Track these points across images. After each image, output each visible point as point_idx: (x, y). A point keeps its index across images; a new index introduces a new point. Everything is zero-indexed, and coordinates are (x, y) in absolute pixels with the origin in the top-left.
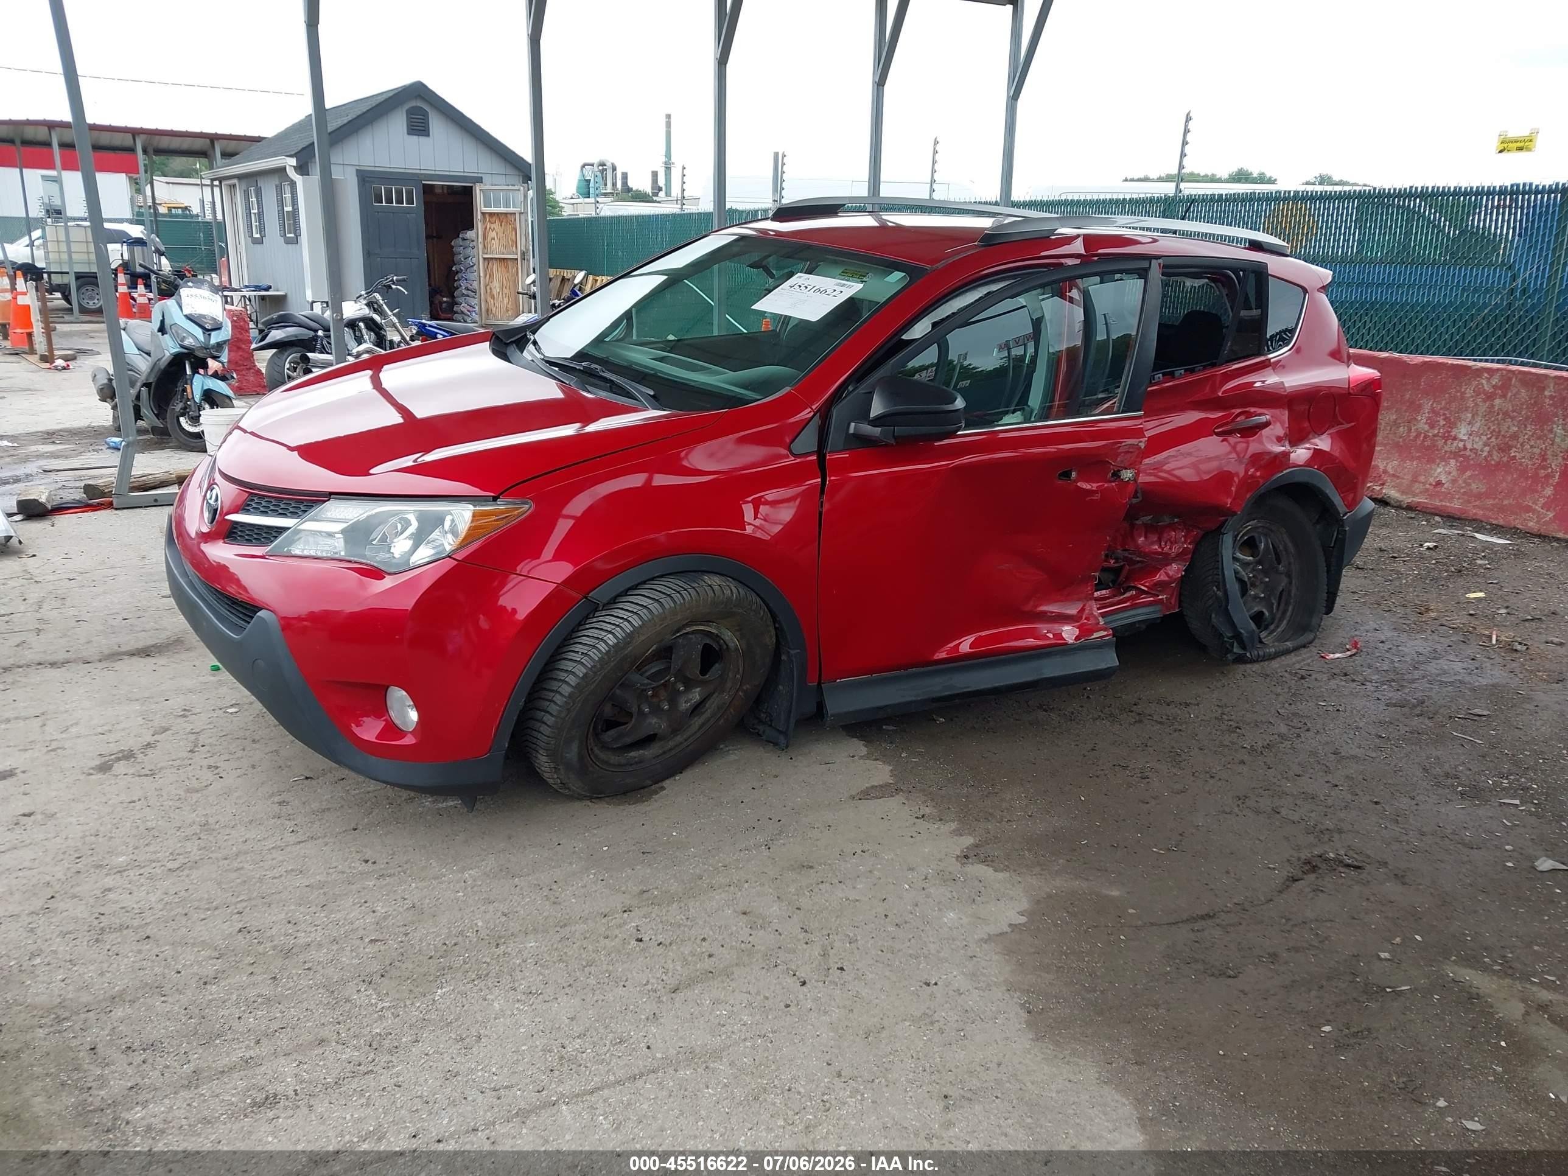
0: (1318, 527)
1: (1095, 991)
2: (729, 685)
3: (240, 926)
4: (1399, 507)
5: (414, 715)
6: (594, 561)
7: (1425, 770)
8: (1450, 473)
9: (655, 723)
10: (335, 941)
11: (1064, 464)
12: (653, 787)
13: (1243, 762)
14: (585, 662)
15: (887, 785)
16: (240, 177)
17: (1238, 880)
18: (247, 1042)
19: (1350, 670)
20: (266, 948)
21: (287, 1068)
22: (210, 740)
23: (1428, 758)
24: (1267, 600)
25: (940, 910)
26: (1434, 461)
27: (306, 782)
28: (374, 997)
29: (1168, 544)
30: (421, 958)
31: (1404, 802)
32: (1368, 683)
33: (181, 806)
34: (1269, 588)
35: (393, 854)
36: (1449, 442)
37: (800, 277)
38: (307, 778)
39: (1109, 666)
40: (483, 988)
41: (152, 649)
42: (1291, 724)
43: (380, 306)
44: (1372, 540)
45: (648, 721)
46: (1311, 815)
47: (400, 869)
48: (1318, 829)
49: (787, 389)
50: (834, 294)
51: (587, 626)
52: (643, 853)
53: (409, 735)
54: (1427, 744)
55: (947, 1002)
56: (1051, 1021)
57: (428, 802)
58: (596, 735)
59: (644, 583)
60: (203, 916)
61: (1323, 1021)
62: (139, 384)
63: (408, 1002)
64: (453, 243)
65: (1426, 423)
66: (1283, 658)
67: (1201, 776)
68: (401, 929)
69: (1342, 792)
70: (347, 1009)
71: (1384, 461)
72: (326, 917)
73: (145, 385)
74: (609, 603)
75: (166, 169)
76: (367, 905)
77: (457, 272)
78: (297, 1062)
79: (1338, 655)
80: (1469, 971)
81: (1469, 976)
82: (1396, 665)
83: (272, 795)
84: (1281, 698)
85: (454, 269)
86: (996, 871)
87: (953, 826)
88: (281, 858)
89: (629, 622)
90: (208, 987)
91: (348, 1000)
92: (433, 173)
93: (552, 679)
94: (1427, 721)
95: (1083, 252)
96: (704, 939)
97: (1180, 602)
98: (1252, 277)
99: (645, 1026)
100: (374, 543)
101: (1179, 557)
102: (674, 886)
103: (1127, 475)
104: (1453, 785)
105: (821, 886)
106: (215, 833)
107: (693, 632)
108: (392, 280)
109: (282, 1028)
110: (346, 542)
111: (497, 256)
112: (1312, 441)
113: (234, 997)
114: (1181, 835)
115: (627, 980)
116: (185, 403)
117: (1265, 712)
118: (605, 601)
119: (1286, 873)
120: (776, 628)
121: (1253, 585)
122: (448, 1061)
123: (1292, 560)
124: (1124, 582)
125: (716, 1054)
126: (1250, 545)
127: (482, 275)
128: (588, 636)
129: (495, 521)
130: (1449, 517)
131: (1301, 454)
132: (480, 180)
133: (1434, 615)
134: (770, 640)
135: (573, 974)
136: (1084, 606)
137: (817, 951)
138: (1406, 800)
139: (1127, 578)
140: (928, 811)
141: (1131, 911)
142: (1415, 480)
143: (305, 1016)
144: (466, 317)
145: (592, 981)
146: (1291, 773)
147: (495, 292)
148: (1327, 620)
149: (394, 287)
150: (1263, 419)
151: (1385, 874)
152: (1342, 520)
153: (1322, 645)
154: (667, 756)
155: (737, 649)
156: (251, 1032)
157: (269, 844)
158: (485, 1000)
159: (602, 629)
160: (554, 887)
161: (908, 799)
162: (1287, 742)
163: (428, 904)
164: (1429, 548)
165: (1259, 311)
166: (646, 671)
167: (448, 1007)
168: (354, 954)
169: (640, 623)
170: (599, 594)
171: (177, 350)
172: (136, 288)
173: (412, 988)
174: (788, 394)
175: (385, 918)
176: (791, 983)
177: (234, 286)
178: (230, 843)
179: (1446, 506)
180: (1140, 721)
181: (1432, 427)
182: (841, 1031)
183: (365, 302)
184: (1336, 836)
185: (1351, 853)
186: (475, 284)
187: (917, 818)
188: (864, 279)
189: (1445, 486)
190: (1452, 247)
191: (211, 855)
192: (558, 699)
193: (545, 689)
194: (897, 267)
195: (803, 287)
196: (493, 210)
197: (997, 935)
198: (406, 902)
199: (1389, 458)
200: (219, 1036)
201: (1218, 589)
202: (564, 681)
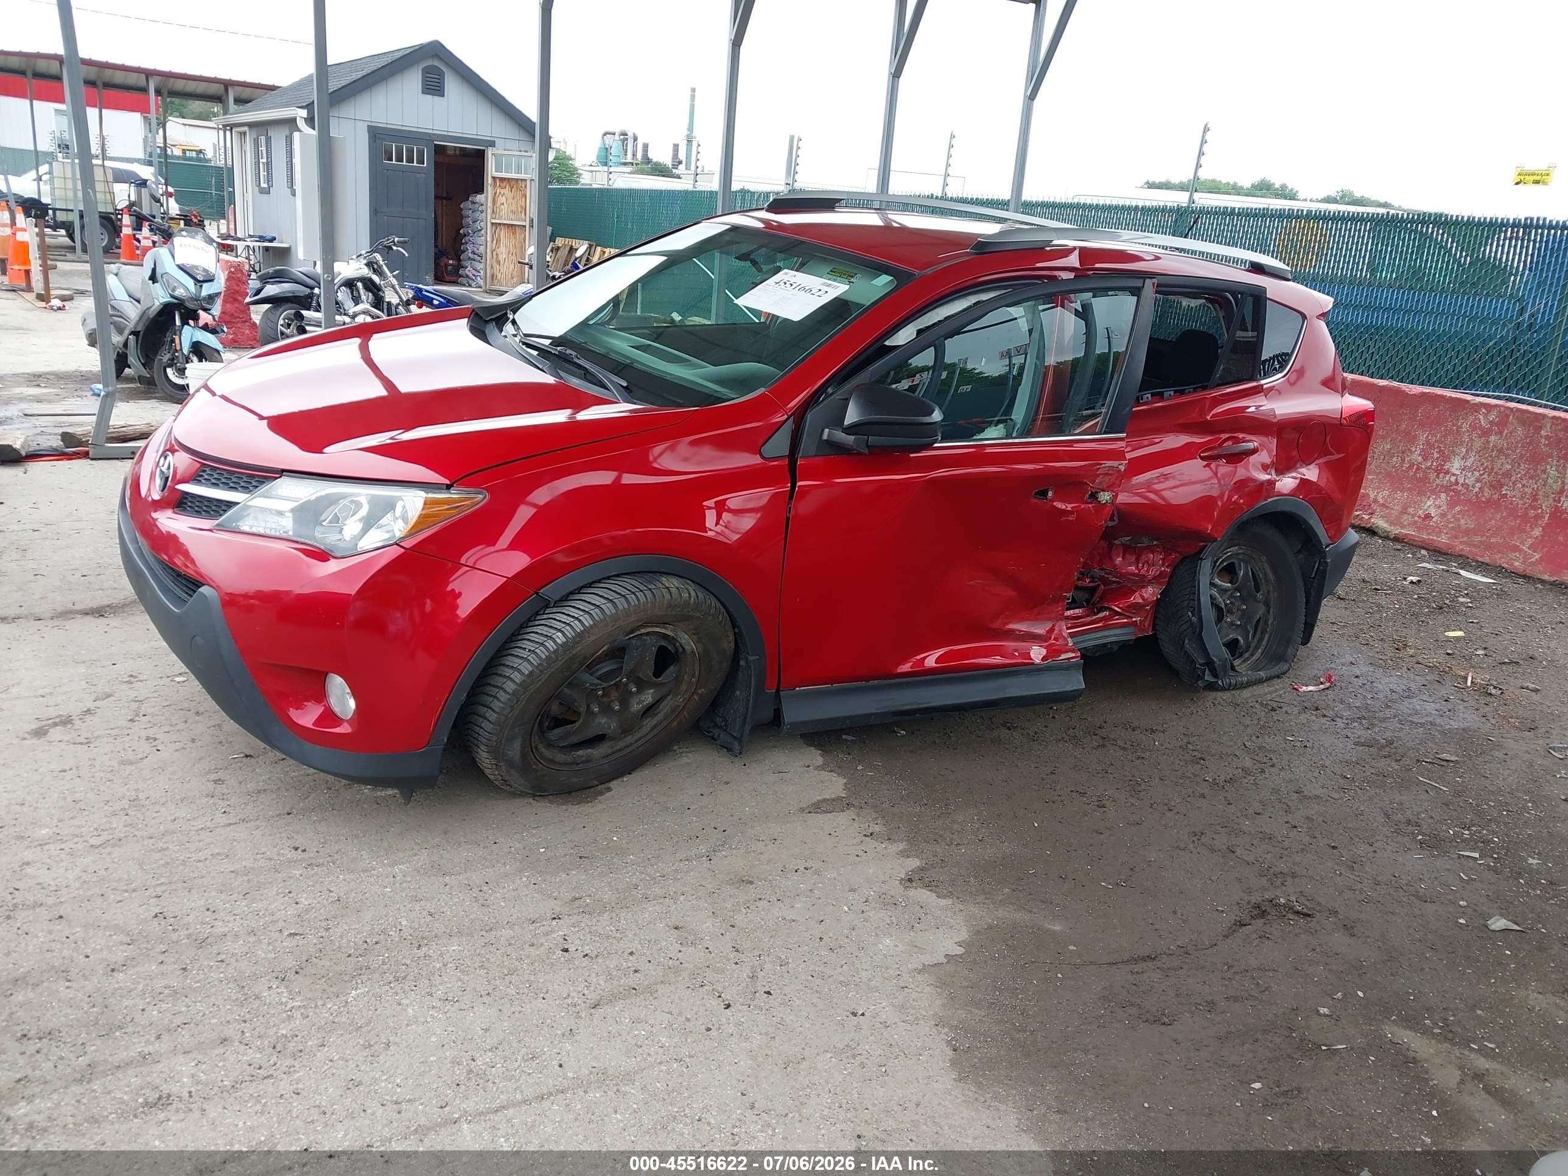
0: (1300, 556)
1: (1025, 1031)
2: (684, 687)
3: (157, 911)
4: (1386, 538)
5: (352, 704)
6: (555, 553)
7: (1387, 815)
8: (1440, 507)
9: (604, 723)
10: (253, 932)
11: (1040, 484)
12: (599, 788)
13: (1203, 796)
14: (532, 660)
15: (840, 799)
16: (251, 125)
17: (1185, 921)
18: (148, 1037)
19: (1321, 704)
20: (180, 936)
21: (185, 1067)
22: (153, 710)
23: (1391, 803)
24: (1243, 628)
25: (877, 935)
26: (1425, 495)
27: (245, 760)
28: (285, 995)
29: (1146, 565)
30: (340, 954)
31: (1362, 848)
32: (1338, 720)
33: (113, 778)
34: (1245, 616)
35: (324, 843)
36: (1441, 475)
37: (786, 274)
38: (247, 756)
39: (1075, 688)
40: (399, 991)
41: (107, 609)
42: (1256, 757)
43: (380, 267)
44: (1355, 571)
45: (597, 721)
46: (1266, 856)
47: (329, 859)
48: (1272, 871)
49: (762, 390)
50: (819, 294)
51: (537, 623)
52: (581, 857)
53: (345, 724)
54: (1391, 788)
55: (872, 1034)
56: (976, 1060)
57: (367, 790)
58: (542, 732)
59: (599, 581)
60: (119, 898)
61: (1254, 1077)
62: (127, 332)
63: (320, 1003)
64: (462, 206)
65: (1419, 455)
66: (1255, 687)
67: (1159, 808)
68: (324, 924)
69: (1300, 834)
70: (255, 1007)
71: (1373, 489)
72: (247, 906)
73: (132, 333)
74: (561, 600)
75: (185, 110)
76: (291, 895)
77: (465, 235)
78: (196, 1062)
79: (1311, 688)
80: (1409, 1033)
81: (1407, 1037)
82: (1369, 702)
83: (209, 772)
84: (1249, 731)
85: (461, 232)
86: (938, 897)
87: (902, 846)
88: (209, 840)
89: (580, 621)
90: (115, 974)
91: (257, 997)
92: (446, 133)
93: (497, 674)
94: (1393, 764)
95: (1077, 265)
96: (631, 953)
97: (1154, 625)
98: (1250, 300)
99: (560, 1042)
100: (324, 523)
101: (1156, 579)
102: (608, 895)
103: (1105, 497)
104: (1413, 833)
105: (758, 904)
106: (144, 810)
107: (648, 634)
108: (393, 241)
109: (185, 1024)
110: (295, 521)
111: (505, 222)
112: (1300, 470)
113: (141, 987)
114: (1132, 869)
115: (547, 993)
116: (173, 354)
117: (1231, 743)
118: (557, 598)
119: (1234, 917)
120: (735, 634)
121: (1230, 612)
122: (352, 1069)
123: (1271, 587)
124: (1098, 602)
125: (628, 1077)
126: (1229, 571)
127: (488, 239)
128: (537, 633)
129: (447, 509)
130: (1435, 551)
131: (1287, 483)
132: (492, 144)
133: (1411, 652)
134: (728, 645)
135: (493, 982)
136: (1054, 626)
137: (746, 972)
138: (1363, 847)
139: (1101, 598)
140: (877, 829)
141: (1072, 948)
142: (1404, 511)
143: (211, 1012)
144: (471, 282)
145: (512, 991)
146: (1251, 811)
147: (501, 258)
148: (1303, 651)
149: (395, 248)
150: (1251, 445)
151: (1335, 924)
152: (1324, 552)
153: (1296, 676)
154: (617, 756)
155: (693, 652)
156: (153, 1026)
157: (199, 824)
158: (400, 1004)
159: (551, 627)
160: (485, 888)
161: (858, 815)
162: (1250, 777)
163: (354, 898)
164: (1412, 582)
165: (1255, 334)
166: (597, 670)
167: (361, 1011)
168: (271, 947)
169: (592, 623)
170: (550, 591)
171: (168, 299)
172: (141, 230)
173: (326, 987)
174: (763, 395)
175: (307, 911)
176: (716, 1005)
177: (239, 235)
178: (158, 821)
179: (1433, 540)
180: (1104, 746)
181: (1425, 459)
182: (760, 1059)
183: (365, 262)
184: (1289, 880)
185: (1302, 900)
186: (482, 249)
187: (865, 835)
188: (852, 280)
189: (1434, 520)
190: (1462, 276)
191: (136, 833)
192: (502, 696)
193: (489, 684)
194: (886, 270)
195: (788, 285)
196: (504, 175)
197: (932, 966)
198: (331, 894)
199: (1381, 488)
200: (120, 1028)
201: (1193, 615)
202: (509, 678)
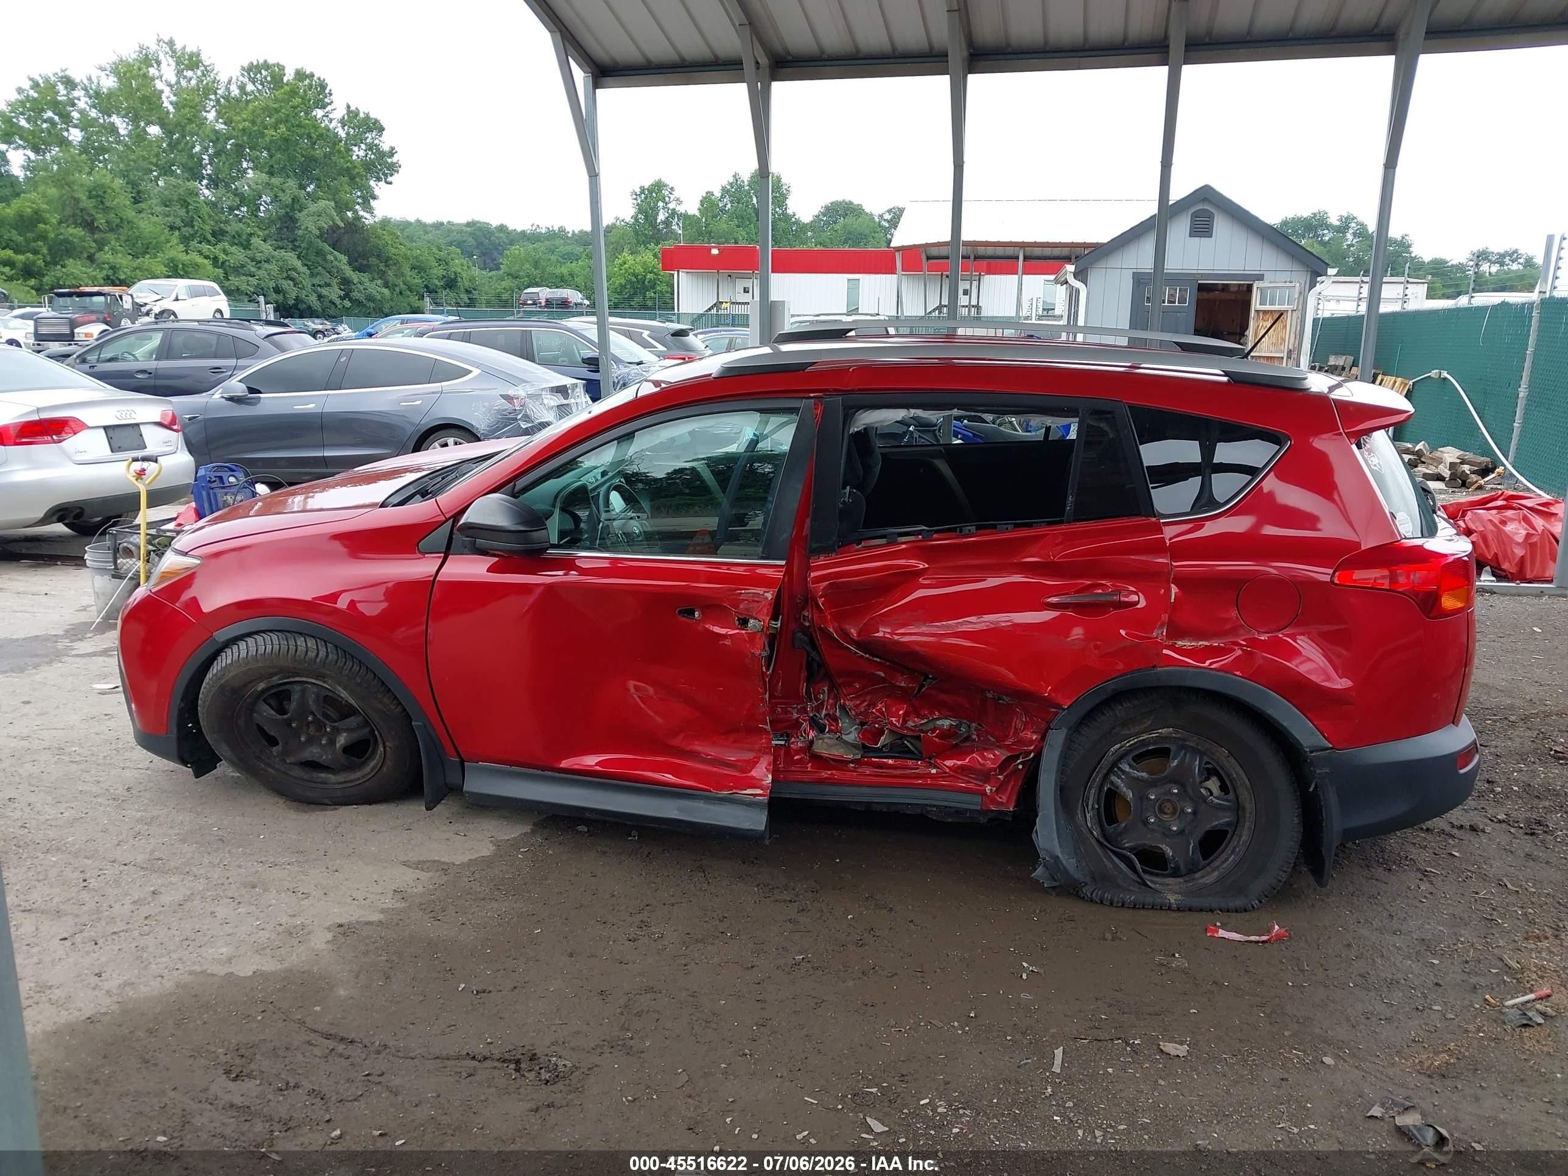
12: (332, 807)
15: (448, 864)
24: (1182, 838)
39: (752, 827)
79: (1232, 935)
87: (398, 905)
118: (223, 640)
124: (934, 756)
129: (180, 569)
132: (1260, 278)
136: (756, 758)
140: (416, 890)
150: (1118, 596)
152: (1309, 757)
161: (430, 878)
170: (220, 634)
187: (395, 891)
196: (1267, 307)
